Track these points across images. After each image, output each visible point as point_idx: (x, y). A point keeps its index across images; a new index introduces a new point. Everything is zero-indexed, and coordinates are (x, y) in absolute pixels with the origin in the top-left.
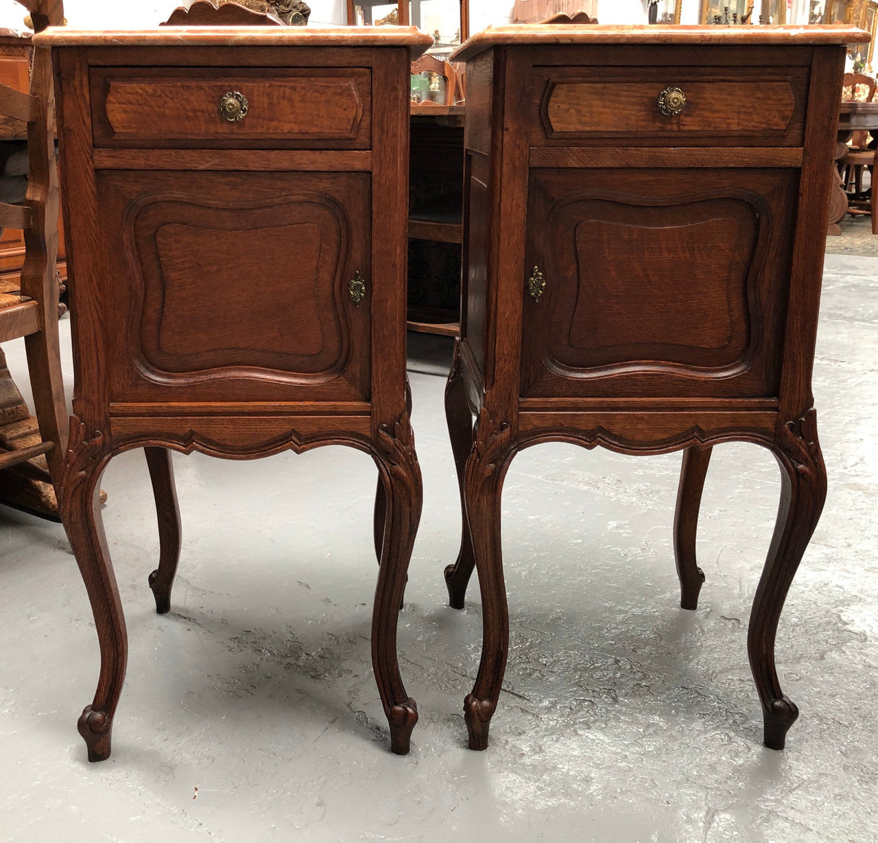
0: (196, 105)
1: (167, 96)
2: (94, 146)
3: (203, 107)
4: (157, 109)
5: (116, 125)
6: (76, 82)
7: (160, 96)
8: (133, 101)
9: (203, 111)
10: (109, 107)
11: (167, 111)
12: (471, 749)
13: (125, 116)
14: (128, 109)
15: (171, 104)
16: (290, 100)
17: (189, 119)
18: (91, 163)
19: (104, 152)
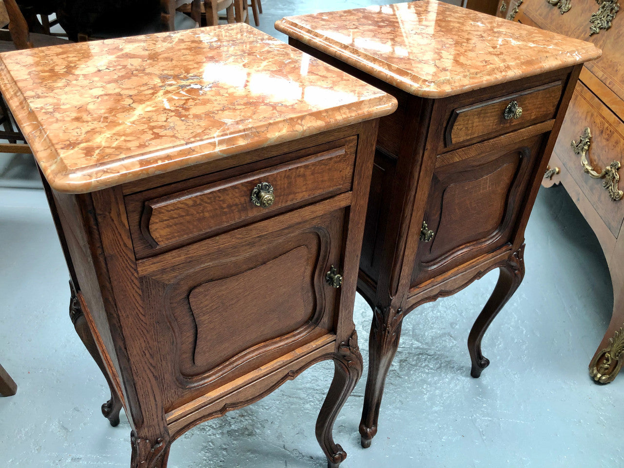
0: (231, 201)
1: (206, 203)
2: (136, 260)
3: (237, 201)
4: (198, 215)
5: (160, 239)
6: (113, 215)
7: (200, 204)
8: (175, 216)
9: (236, 205)
10: (152, 227)
11: (207, 214)
12: (365, 448)
13: (168, 230)
14: (171, 224)
15: (209, 208)
16: (304, 176)
17: (225, 214)
18: (136, 274)
19: (147, 262)
